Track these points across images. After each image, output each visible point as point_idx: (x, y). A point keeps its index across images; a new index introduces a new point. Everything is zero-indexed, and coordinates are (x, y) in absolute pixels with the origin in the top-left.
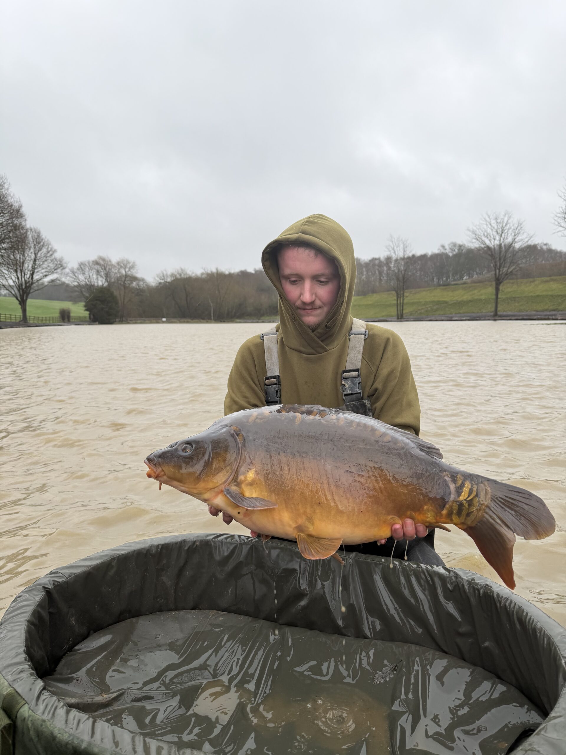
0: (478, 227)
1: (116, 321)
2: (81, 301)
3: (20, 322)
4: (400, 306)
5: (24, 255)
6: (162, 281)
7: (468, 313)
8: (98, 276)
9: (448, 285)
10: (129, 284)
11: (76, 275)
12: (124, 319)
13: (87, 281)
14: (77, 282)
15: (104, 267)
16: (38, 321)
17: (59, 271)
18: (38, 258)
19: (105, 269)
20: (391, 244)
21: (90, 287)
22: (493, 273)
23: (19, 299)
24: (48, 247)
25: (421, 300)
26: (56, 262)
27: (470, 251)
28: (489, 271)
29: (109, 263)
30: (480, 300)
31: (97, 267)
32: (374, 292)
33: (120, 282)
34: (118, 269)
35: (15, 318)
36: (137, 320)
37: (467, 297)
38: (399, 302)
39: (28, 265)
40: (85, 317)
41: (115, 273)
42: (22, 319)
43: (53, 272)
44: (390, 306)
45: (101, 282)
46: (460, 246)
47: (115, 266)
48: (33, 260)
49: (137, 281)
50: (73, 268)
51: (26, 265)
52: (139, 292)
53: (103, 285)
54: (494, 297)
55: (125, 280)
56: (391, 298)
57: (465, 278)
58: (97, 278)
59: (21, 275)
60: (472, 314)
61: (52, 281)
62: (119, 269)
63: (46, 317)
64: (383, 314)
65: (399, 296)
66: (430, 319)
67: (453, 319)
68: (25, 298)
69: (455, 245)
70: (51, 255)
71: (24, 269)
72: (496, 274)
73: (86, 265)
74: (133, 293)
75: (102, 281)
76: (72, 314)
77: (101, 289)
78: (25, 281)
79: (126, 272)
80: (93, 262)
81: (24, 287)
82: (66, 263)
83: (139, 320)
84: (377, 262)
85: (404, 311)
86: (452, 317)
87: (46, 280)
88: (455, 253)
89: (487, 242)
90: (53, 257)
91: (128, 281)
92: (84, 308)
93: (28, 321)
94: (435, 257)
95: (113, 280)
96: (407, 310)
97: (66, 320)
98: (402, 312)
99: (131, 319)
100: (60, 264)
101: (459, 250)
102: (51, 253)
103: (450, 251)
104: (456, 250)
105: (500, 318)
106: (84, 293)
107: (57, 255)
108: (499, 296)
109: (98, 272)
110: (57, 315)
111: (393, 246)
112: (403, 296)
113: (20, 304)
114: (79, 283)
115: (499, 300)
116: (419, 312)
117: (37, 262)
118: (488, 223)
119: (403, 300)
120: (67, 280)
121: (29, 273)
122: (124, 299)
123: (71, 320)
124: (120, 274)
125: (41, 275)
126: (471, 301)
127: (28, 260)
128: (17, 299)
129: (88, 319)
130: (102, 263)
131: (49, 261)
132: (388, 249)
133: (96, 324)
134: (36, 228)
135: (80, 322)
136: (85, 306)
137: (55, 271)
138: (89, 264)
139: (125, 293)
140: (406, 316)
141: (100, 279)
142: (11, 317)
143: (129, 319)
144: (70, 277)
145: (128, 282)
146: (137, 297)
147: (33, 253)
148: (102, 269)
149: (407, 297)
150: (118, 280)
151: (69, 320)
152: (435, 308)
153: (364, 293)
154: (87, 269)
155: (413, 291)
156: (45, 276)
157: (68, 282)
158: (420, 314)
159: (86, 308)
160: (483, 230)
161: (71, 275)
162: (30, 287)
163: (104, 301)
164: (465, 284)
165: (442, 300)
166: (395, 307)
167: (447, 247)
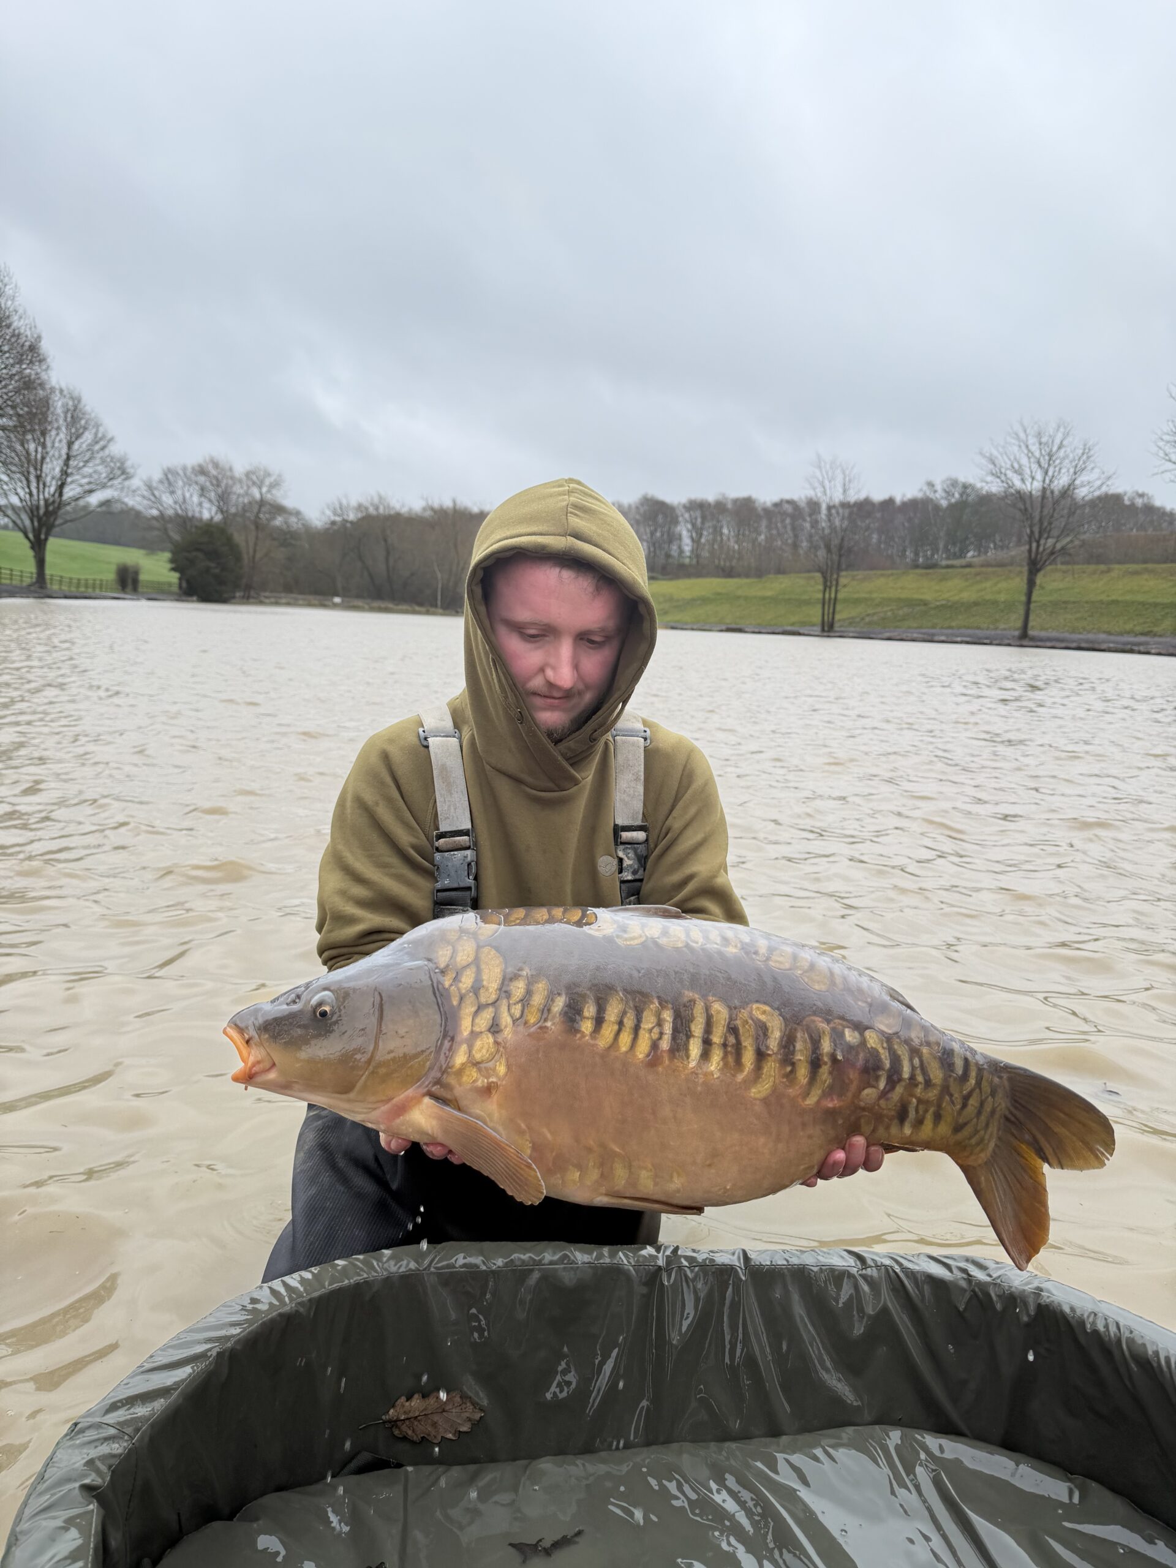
0: (1001, 450)
1: (234, 597)
2: (163, 550)
3: (29, 585)
4: (830, 605)
5: (44, 444)
6: (338, 519)
7: (968, 628)
8: (203, 499)
9: (934, 566)
10: (268, 520)
11: (156, 493)
12: (252, 593)
13: (178, 508)
14: (158, 509)
15: (217, 480)
16: (69, 587)
17: (118, 481)
18: (75, 453)
19: (219, 486)
20: (818, 474)
21: (184, 521)
22: (1027, 547)
23: (31, 536)
24: (97, 431)
25: (875, 595)
26: (112, 464)
27: (986, 500)
28: (1019, 543)
29: (228, 474)
30: (995, 603)
31: (202, 479)
32: (780, 571)
33: (247, 514)
34: (245, 488)
35: (22, 576)
36: (281, 598)
37: (968, 594)
38: (827, 596)
39: (52, 469)
40: (170, 584)
41: (239, 495)
42: (34, 580)
43: (105, 484)
44: (808, 603)
45: (208, 512)
46: (965, 487)
47: (240, 481)
48: (64, 456)
49: (285, 516)
50: (150, 478)
51: (46, 468)
52: (287, 538)
53: (212, 518)
54: (1024, 598)
55: (259, 512)
56: (812, 587)
57: (970, 554)
58: (200, 504)
59: (38, 488)
60: (977, 632)
61: (107, 503)
62: (248, 488)
63: (86, 580)
64: (795, 619)
65: (829, 583)
66: (887, 635)
67: (936, 638)
68: (42, 537)
69: (954, 483)
70: (103, 448)
71: (43, 475)
72: (1030, 551)
73: (178, 474)
74: (274, 539)
75: (210, 510)
76: (143, 577)
77: (208, 529)
78: (46, 500)
79: (261, 494)
80: (194, 468)
81: (42, 511)
82: (133, 467)
83: (284, 597)
84: (789, 508)
85: (837, 617)
86: (933, 635)
87: (94, 500)
88: (953, 500)
89: (1018, 484)
90: (107, 451)
91: (265, 512)
92: (169, 566)
93: (49, 586)
94: (912, 505)
95: (233, 510)
96: (842, 614)
97: (130, 587)
98: (833, 618)
99: (267, 594)
100: (119, 468)
101: (961, 495)
102: (102, 443)
103: (944, 495)
104: (957, 495)
105: (1031, 643)
106: (172, 534)
107: (115, 449)
108: (1034, 597)
109: (203, 489)
110: (110, 576)
111: (821, 478)
112: (837, 583)
113: (33, 548)
114: (160, 511)
115: (1032, 606)
116: (867, 619)
117: (72, 462)
118: (1022, 444)
119: (836, 592)
120: (131, 502)
121: (54, 483)
122: (255, 551)
123: (140, 590)
124: (250, 500)
125: (80, 489)
126: (976, 604)
127: (54, 455)
128: (27, 537)
129: (175, 589)
130: (213, 471)
131: (98, 461)
132: (810, 483)
133: (193, 601)
134: (71, 387)
135: (158, 593)
136: (172, 561)
137: (110, 484)
138: (185, 474)
139: (257, 537)
140: (841, 626)
141: (206, 505)
142: (11, 575)
143: (263, 594)
144: (144, 497)
145: (267, 516)
146: (282, 549)
147: (65, 441)
148: (212, 484)
149: (845, 586)
150: (244, 510)
151: (135, 589)
152: (901, 612)
153: (759, 573)
154: (180, 483)
155: (860, 574)
156: (91, 491)
157: (139, 508)
158: (870, 623)
159: (173, 566)
160: (1012, 458)
161: (145, 493)
162: (55, 512)
163: (213, 555)
164: (969, 566)
165: (916, 596)
166: (820, 606)
167: (939, 487)
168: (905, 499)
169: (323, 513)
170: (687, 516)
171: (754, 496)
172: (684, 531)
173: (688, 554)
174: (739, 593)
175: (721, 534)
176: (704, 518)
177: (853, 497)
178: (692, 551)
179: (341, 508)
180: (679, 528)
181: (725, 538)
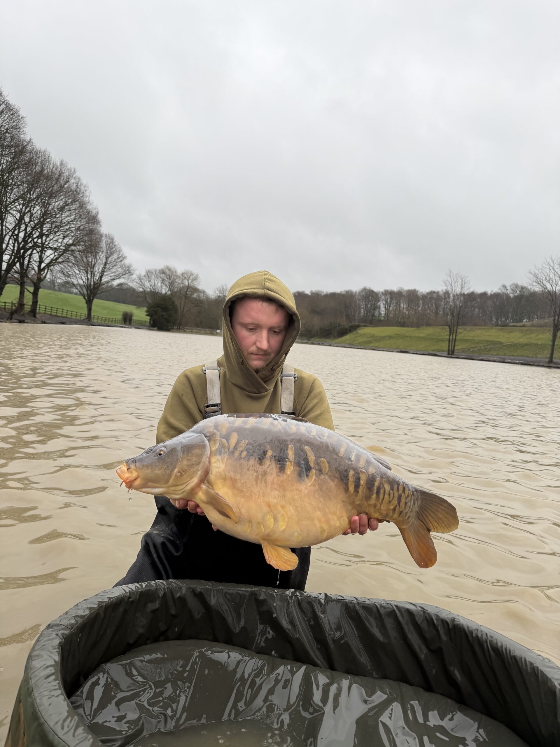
0: (540, 271)
1: (173, 329)
2: (144, 306)
3: (84, 320)
4: (452, 342)
5: (96, 258)
6: (221, 295)
7: (523, 356)
8: (163, 284)
9: (506, 325)
10: (191, 295)
11: (143, 281)
12: (181, 327)
13: (152, 288)
14: (143, 288)
15: (170, 276)
16: (101, 321)
17: (127, 276)
18: (109, 262)
19: (170, 279)
20: (449, 279)
21: (154, 294)
22: (552, 319)
23: (86, 298)
24: (120, 254)
25: (475, 338)
26: (125, 268)
27: (533, 294)
28: (549, 317)
29: (174, 274)
30: (536, 345)
31: (163, 276)
32: (428, 325)
33: (182, 292)
34: (181, 280)
35: (81, 315)
36: (194, 329)
37: (523, 340)
38: (451, 337)
39: (98, 269)
40: (145, 322)
41: (179, 283)
42: (86, 317)
43: (120, 276)
44: (442, 340)
45: (164, 290)
46: (522, 288)
47: (179, 277)
48: (104, 263)
49: (198, 293)
50: (140, 275)
51: (96, 269)
52: (199, 303)
53: (166, 293)
54: (551, 343)
55: (187, 291)
56: (444, 333)
57: (525, 320)
58: (162, 286)
59: (91, 277)
60: (527, 358)
61: (121, 285)
62: (183, 280)
63: (109, 318)
64: (434, 348)
65: (452, 331)
66: (481, 358)
67: (506, 361)
68: (91, 298)
69: (517, 286)
70: (121, 261)
71: (94, 271)
72: (554, 320)
73: (152, 273)
74: (192, 303)
75: (165, 289)
76: (134, 318)
77: (164, 298)
78: (94, 282)
79: (188, 283)
80: (159, 270)
81: (92, 287)
82: (133, 270)
83: (196, 329)
84: (435, 296)
85: (456, 348)
86: (505, 359)
87: (115, 283)
88: (516, 294)
89: (549, 287)
90: (123, 262)
91: (190, 291)
92: (146, 314)
93: (92, 320)
94: (496, 296)
95: (176, 290)
96: (459, 347)
97: (128, 323)
98: (454, 348)
99: (188, 328)
100: (127, 270)
101: (520, 292)
102: (121, 259)
103: (512, 292)
104: (518, 292)
105: (554, 365)
106: (148, 299)
107: (127, 262)
108: (556, 343)
109: (163, 280)
110: (120, 317)
111: (450, 282)
112: (456, 332)
113: (87, 303)
114: (144, 289)
115: (555, 347)
116: (471, 350)
117: (107, 266)
118: (551, 268)
119: (456, 335)
120: (133, 285)
121: (98, 275)
122: (184, 308)
123: (132, 324)
124: (183, 286)
125: (109, 278)
126: (527, 345)
127: (100, 263)
128: (85, 298)
129: (148, 324)
130: (168, 272)
131: (119, 266)
132: (445, 284)
133: (155, 330)
134: (110, 234)
135: (140, 325)
136: (147, 312)
137: (123, 276)
138: (156, 273)
139: (185, 302)
140: (458, 353)
141: (164, 287)
142: (76, 315)
143: (186, 327)
144: (137, 283)
145: (190, 293)
146: (196, 308)
147: (105, 257)
148: (167, 278)
149: (460, 333)
150: (180, 291)
151: (130, 323)
152: (489, 347)
153: (418, 325)
154: (153, 277)
155: (468, 328)
156: (113, 279)
157: (135, 287)
158: (473, 352)
159: (148, 313)
160: (546, 274)
161: (138, 281)
162: (98, 288)
163: (165, 309)
164: (524, 326)
165: (497, 340)
166: (447, 342)
167: (508, 288)
168: (492, 293)
169: (215, 292)
170: (383, 297)
171: (417, 289)
172: (382, 305)
173: (383, 315)
174: (407, 334)
175: (400, 306)
176: (391, 298)
177: (467, 291)
178: (385, 314)
179: (223, 290)
180: (379, 303)
181: (401, 309)
